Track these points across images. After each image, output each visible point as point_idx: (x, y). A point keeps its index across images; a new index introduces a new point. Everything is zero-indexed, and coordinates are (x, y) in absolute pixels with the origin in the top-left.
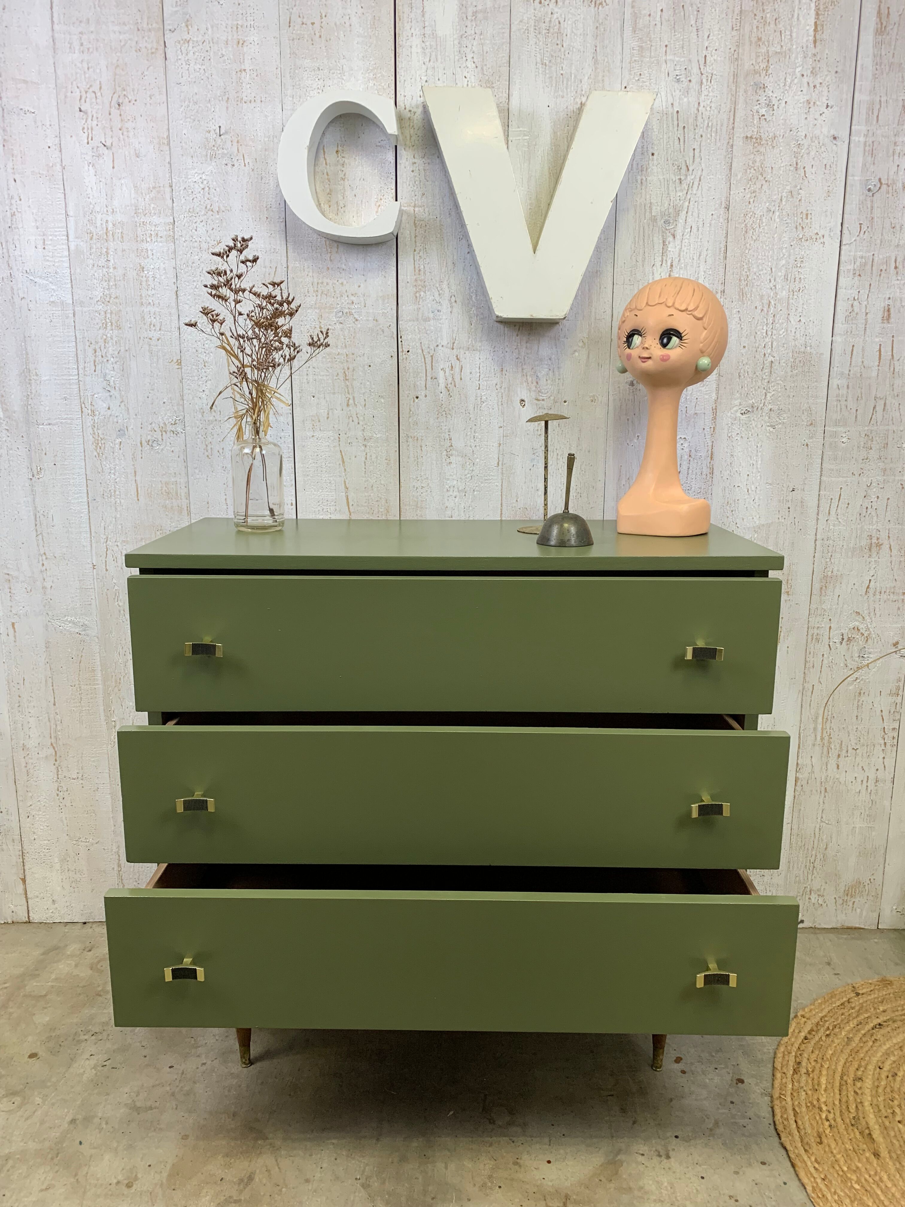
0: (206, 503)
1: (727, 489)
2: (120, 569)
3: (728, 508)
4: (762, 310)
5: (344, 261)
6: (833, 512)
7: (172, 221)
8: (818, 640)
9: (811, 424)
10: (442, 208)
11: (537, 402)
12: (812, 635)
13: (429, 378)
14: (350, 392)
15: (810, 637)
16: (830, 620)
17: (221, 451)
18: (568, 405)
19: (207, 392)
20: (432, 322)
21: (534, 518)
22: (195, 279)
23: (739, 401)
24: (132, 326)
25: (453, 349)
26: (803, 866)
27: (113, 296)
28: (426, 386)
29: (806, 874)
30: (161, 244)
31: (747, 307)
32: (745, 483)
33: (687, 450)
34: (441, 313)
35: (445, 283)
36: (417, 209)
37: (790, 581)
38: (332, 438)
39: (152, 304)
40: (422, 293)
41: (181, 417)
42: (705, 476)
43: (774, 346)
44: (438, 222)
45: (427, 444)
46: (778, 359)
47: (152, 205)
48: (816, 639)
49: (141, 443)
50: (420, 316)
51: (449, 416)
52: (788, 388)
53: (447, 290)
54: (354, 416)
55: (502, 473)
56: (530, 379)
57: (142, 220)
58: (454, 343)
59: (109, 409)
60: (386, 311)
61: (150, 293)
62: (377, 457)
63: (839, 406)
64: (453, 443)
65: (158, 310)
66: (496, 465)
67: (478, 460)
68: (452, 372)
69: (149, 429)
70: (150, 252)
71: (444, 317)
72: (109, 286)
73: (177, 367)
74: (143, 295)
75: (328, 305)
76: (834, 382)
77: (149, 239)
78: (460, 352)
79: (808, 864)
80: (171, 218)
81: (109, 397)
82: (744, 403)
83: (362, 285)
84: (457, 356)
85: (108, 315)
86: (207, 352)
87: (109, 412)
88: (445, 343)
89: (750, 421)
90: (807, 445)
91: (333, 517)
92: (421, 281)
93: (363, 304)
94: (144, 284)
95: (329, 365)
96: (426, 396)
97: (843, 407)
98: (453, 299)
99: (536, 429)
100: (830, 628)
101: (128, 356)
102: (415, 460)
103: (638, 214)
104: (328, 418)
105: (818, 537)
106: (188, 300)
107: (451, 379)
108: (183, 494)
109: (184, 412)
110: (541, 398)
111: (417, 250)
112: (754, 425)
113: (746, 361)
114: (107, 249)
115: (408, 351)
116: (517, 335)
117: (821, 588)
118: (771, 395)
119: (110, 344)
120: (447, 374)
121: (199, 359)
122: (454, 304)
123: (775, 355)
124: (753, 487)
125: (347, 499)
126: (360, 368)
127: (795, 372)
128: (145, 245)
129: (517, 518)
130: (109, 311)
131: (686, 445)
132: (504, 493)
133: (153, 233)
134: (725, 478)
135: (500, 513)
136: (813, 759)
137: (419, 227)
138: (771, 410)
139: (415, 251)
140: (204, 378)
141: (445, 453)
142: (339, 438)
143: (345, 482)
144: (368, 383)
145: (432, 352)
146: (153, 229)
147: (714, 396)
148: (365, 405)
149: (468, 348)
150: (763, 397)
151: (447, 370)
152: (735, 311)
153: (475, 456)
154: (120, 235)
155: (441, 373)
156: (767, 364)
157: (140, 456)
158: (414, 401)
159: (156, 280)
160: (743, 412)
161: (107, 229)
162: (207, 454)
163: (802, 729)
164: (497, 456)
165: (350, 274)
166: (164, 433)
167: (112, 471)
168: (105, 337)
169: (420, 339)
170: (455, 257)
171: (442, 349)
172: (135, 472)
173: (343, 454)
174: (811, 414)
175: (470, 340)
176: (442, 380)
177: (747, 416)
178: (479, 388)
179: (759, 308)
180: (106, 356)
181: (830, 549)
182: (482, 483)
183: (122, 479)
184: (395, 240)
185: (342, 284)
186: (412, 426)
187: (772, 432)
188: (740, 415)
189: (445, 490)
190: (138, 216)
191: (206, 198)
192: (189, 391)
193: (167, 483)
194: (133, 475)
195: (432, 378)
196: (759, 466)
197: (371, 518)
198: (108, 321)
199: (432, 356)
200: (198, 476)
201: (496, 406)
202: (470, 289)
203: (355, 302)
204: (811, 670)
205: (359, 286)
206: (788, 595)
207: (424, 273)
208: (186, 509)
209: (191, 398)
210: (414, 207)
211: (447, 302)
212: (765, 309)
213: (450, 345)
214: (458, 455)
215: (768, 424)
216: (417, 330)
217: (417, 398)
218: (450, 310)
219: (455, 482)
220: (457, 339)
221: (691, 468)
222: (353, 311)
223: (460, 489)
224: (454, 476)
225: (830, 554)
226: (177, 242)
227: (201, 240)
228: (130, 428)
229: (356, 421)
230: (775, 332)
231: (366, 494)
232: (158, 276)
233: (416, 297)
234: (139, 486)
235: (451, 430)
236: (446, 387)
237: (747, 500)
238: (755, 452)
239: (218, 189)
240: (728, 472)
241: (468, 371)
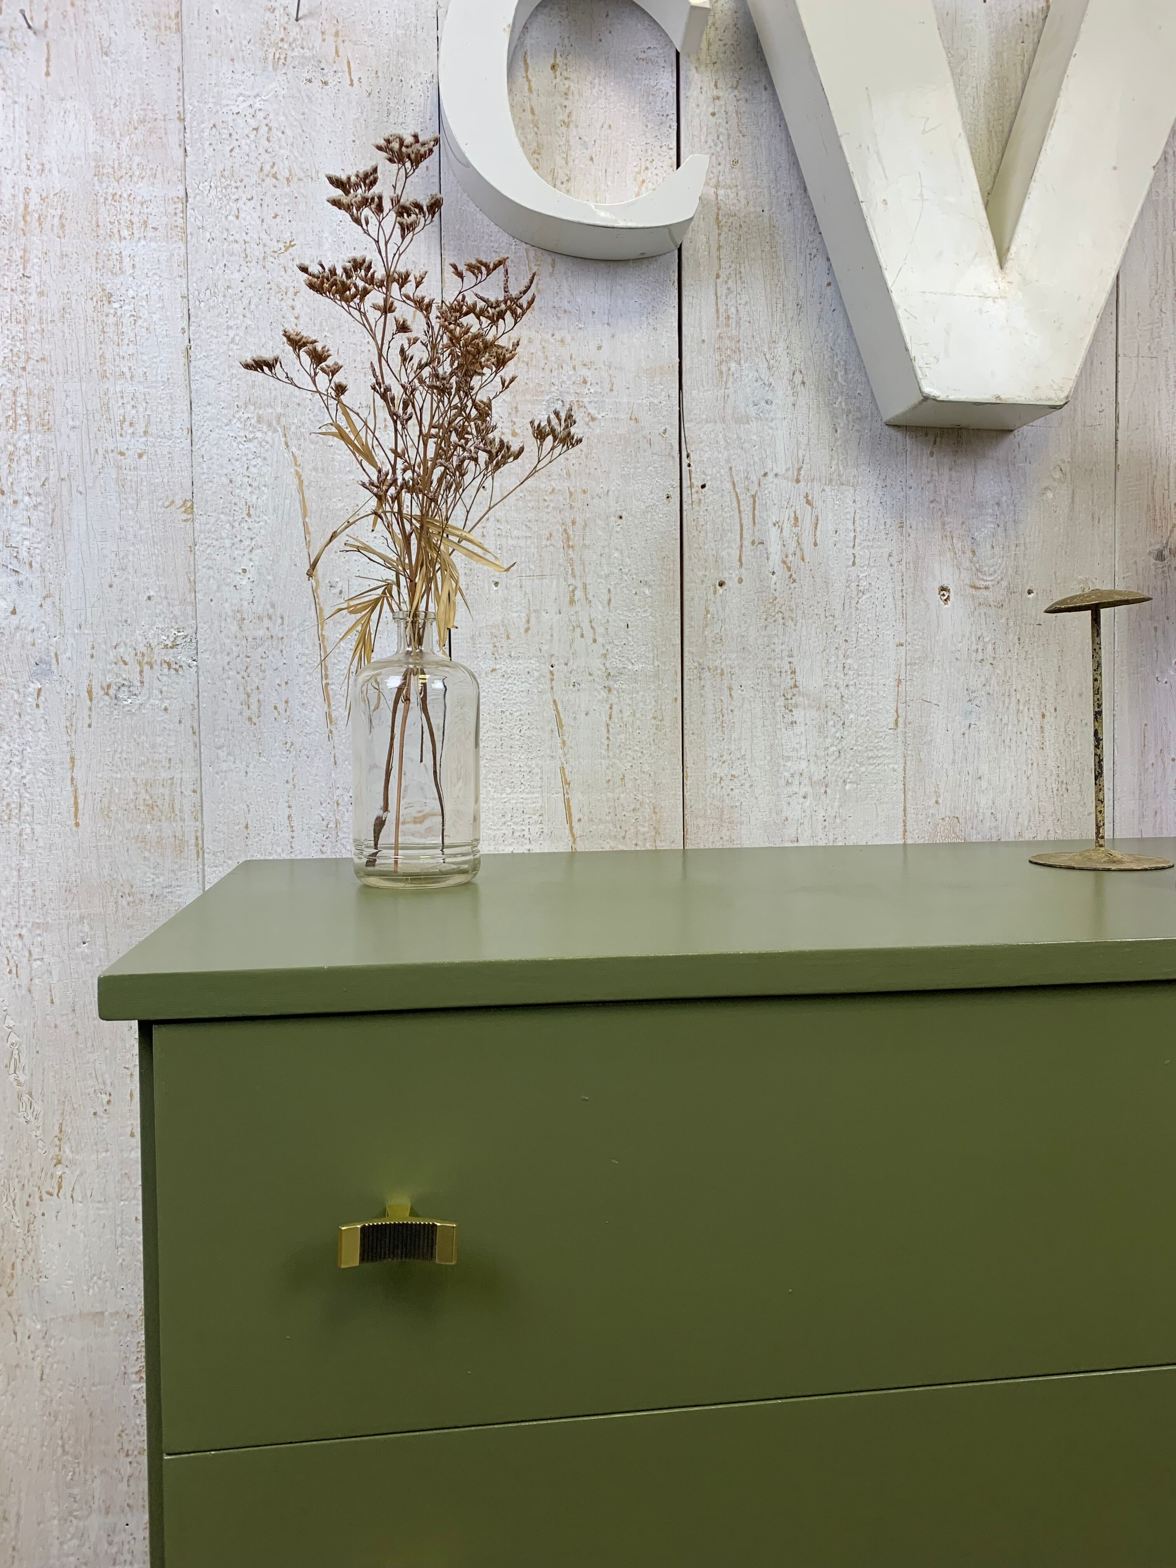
0: (242, 826)
2: (24, 992)
5: (566, 292)
7: (182, 194)
10: (773, 192)
11: (974, 591)
13: (747, 543)
14: (578, 573)
17: (281, 707)
18: (1036, 599)
19: (252, 574)
20: (754, 426)
21: (974, 839)
22: (231, 323)
24: (77, 423)
25: (798, 481)
27: (36, 356)
28: (740, 560)
30: (153, 245)
34: (774, 407)
35: (781, 345)
36: (721, 192)
38: (536, 674)
39: (128, 375)
40: (733, 365)
41: (189, 631)
44: (766, 220)
45: (743, 683)
47: (137, 159)
49: (90, 692)
50: (729, 411)
51: (790, 623)
53: (785, 360)
54: (586, 625)
55: (905, 743)
56: (958, 545)
57: (110, 190)
58: (799, 469)
59: (14, 612)
60: (656, 401)
61: (124, 350)
62: (634, 714)
64: (799, 678)
65: (142, 389)
66: (892, 725)
67: (852, 716)
68: (795, 530)
69: (111, 658)
70: (126, 260)
71: (779, 415)
72: (25, 333)
73: (185, 516)
74: (109, 356)
75: (531, 385)
77: (125, 233)
78: (812, 489)
80: (181, 187)
81: (14, 586)
83: (605, 345)
84: (807, 496)
85: (21, 399)
86: (255, 484)
87: (14, 620)
88: (780, 470)
91: (536, 849)
92: (731, 338)
93: (607, 386)
94: (110, 330)
95: (531, 515)
96: (740, 581)
98: (798, 378)
99: (974, 647)
101: (65, 492)
102: (717, 719)
103: (1160, 219)
104: (527, 630)
106: (214, 368)
107: (794, 544)
108: (186, 809)
109: (195, 618)
110: (982, 584)
111: (723, 276)
114: (25, 251)
115: (703, 486)
116: (932, 454)
119: (24, 464)
120: (786, 533)
121: (236, 500)
122: (800, 388)
125: (568, 808)
126: (599, 522)
128: (115, 245)
129: (938, 840)
130: (24, 390)
132: (910, 786)
133: (135, 219)
135: (901, 830)
137: (726, 229)
139: (718, 276)
140: (247, 542)
141: (781, 702)
142: (552, 673)
143: (563, 769)
144: (616, 554)
145: (754, 488)
146: (137, 211)
148: (610, 600)
149: (831, 481)
151: (787, 526)
153: (847, 706)
154: (56, 221)
155: (774, 532)
157: (88, 721)
158: (715, 592)
159: (140, 322)
161: (26, 206)
162: (247, 713)
164: (894, 705)
165: (579, 321)
166: (146, 668)
167: (17, 759)
168: (10, 448)
169: (728, 461)
170: (801, 293)
171: (776, 480)
172: (72, 759)
173: (560, 708)
175: (834, 462)
176: (774, 548)
178: (854, 564)
180: (13, 492)
182: (861, 764)
183: (39, 776)
184: (676, 252)
185: (562, 341)
186: (710, 644)
189: (782, 782)
190: (101, 182)
191: (261, 150)
192: (211, 572)
193: (149, 785)
194: (68, 766)
195: (753, 543)
197: (621, 847)
198: (19, 411)
199: (754, 497)
200: (224, 766)
201: (890, 599)
202: (832, 357)
203: (589, 380)
205: (599, 348)
207: (738, 324)
208: (193, 841)
209: (215, 588)
210: (717, 186)
211: (785, 381)
213: (792, 474)
214: (809, 706)
216: (722, 442)
217: (721, 584)
218: (791, 399)
219: (804, 764)
220: (807, 460)
222: (586, 400)
223: (815, 779)
224: (803, 752)
226: (192, 241)
227: (247, 239)
228: (63, 658)
229: (589, 633)
231: (610, 795)
232: (144, 313)
233: (721, 373)
234: (80, 791)
235: (795, 653)
236: (784, 562)
239: (287, 131)
241: (831, 528)
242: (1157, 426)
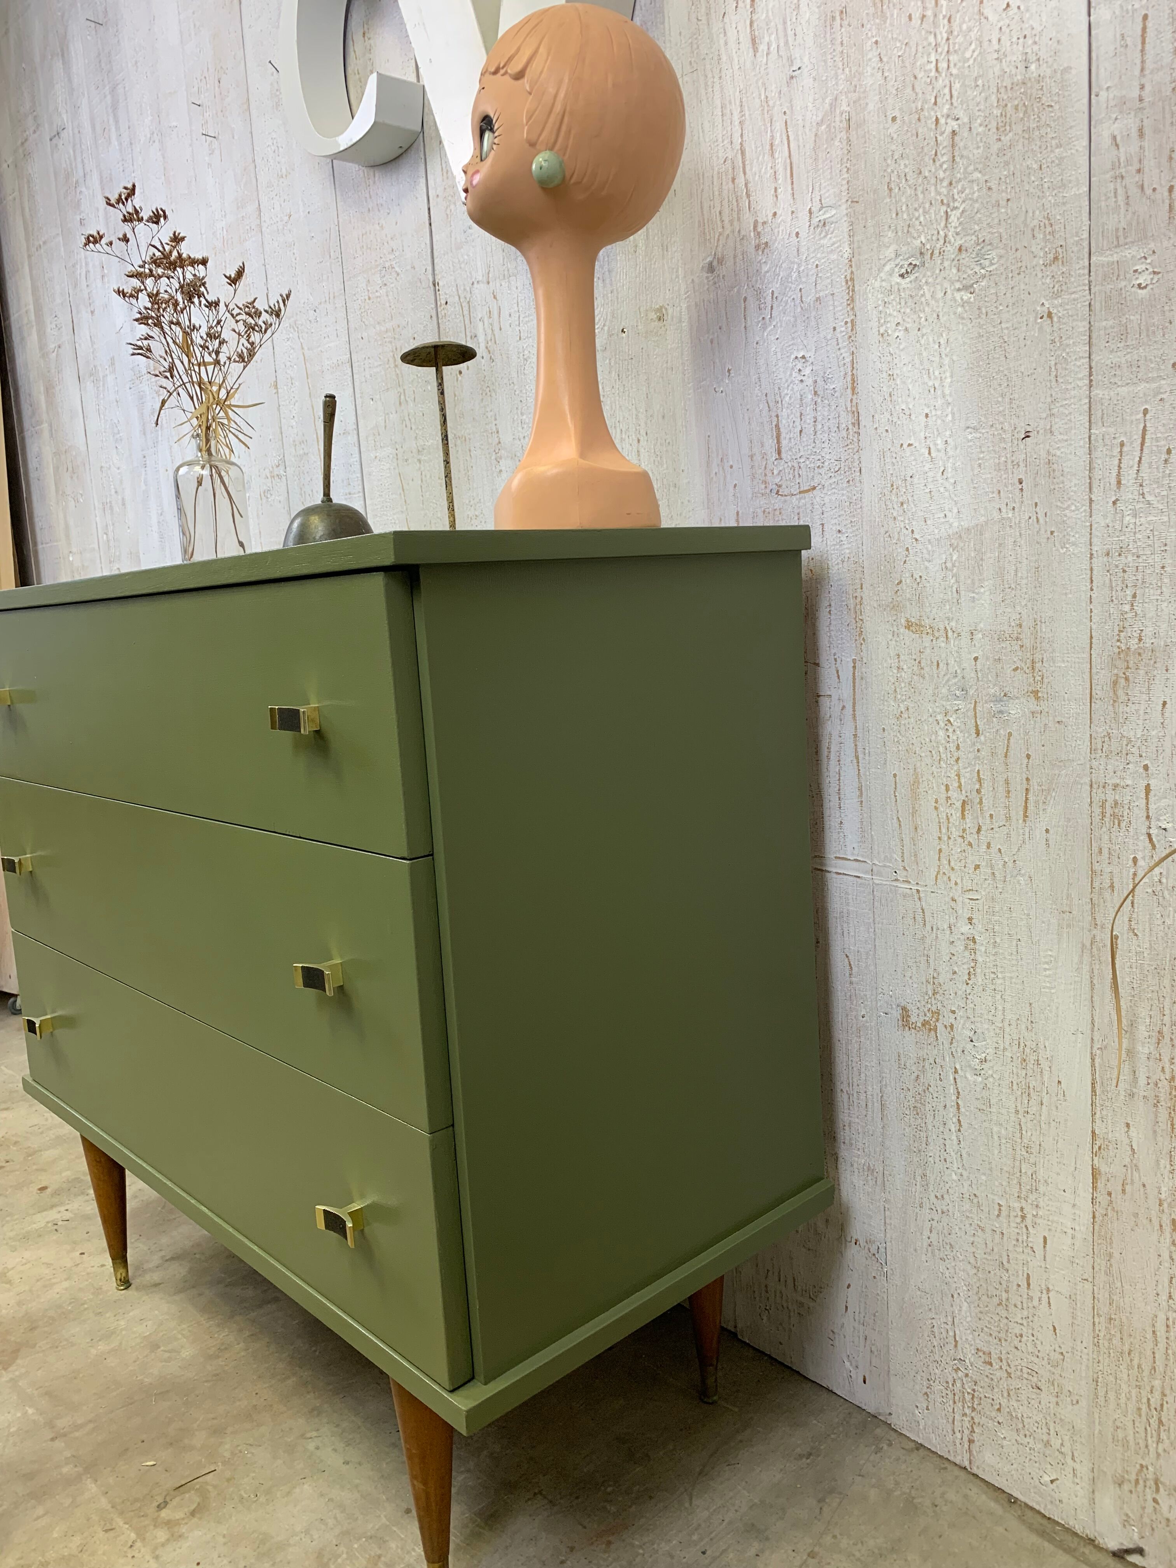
1: (888, 454)
3: (893, 498)
4: (924, 16)
5: (381, 189)
6: (1128, 478)
8: (1117, 819)
9: (1056, 259)
12: (1103, 806)
14: (401, 384)
15: (1097, 810)
16: (1146, 768)
18: (627, 336)
20: (466, 247)
23: (893, 247)
25: (488, 283)
26: (1132, 1406)
29: (1141, 1430)
31: (892, 25)
32: (922, 435)
33: (809, 381)
37: (1038, 665)
38: (391, 457)
40: (453, 206)
42: (844, 433)
43: (955, 93)
45: (475, 445)
46: (966, 120)
48: (1114, 815)
50: (454, 242)
51: (493, 394)
52: (993, 184)
54: (407, 419)
58: (489, 273)
60: (421, 250)
63: (1120, 191)
64: (501, 437)
68: (491, 321)
75: (373, 262)
76: (1104, 132)
78: (496, 286)
79: (1144, 1408)
82: (904, 249)
83: (398, 221)
84: (493, 293)
88: (479, 276)
89: (920, 288)
90: (1050, 315)
93: (402, 249)
97: (1134, 191)
100: (1148, 788)
104: (385, 427)
105: (1095, 548)
107: (491, 332)
112: (928, 296)
113: (901, 148)
115: (447, 303)
117: (1115, 683)
118: (958, 213)
120: (487, 325)
123: (961, 114)
124: (939, 442)
127: (1006, 139)
131: (807, 371)
134: (881, 430)
136: (1133, 1132)
138: (960, 249)
141: (495, 456)
142: (397, 455)
145: (468, 296)
147: (846, 250)
148: (414, 399)
149: (505, 276)
150: (943, 224)
151: (486, 320)
152: (869, 43)
155: (480, 326)
156: (944, 140)
158: (458, 380)
160: (903, 271)
163: (1096, 1046)
165: (387, 208)
169: (455, 280)
171: (478, 286)
173: (402, 478)
174: (1052, 233)
177: (912, 277)
178: (520, 338)
179: (916, 16)
181: (1130, 578)
185: (382, 227)
187: (968, 302)
188: (899, 280)
190: (239, 212)
192: (285, 421)
195: (471, 337)
196: (947, 392)
199: (469, 302)
204: (1107, 895)
205: (396, 223)
206: (1038, 699)
209: (287, 429)
212: (929, 13)
213: (485, 280)
215: (958, 285)
216: (452, 267)
221: (819, 418)
222: (394, 262)
225: (1129, 592)
229: (410, 425)
230: (954, 58)
233: (447, 214)
235: (497, 416)
236: (487, 348)
237: (930, 474)
238: (937, 359)
240: (887, 415)
241: (507, 313)
242: (701, 139)
